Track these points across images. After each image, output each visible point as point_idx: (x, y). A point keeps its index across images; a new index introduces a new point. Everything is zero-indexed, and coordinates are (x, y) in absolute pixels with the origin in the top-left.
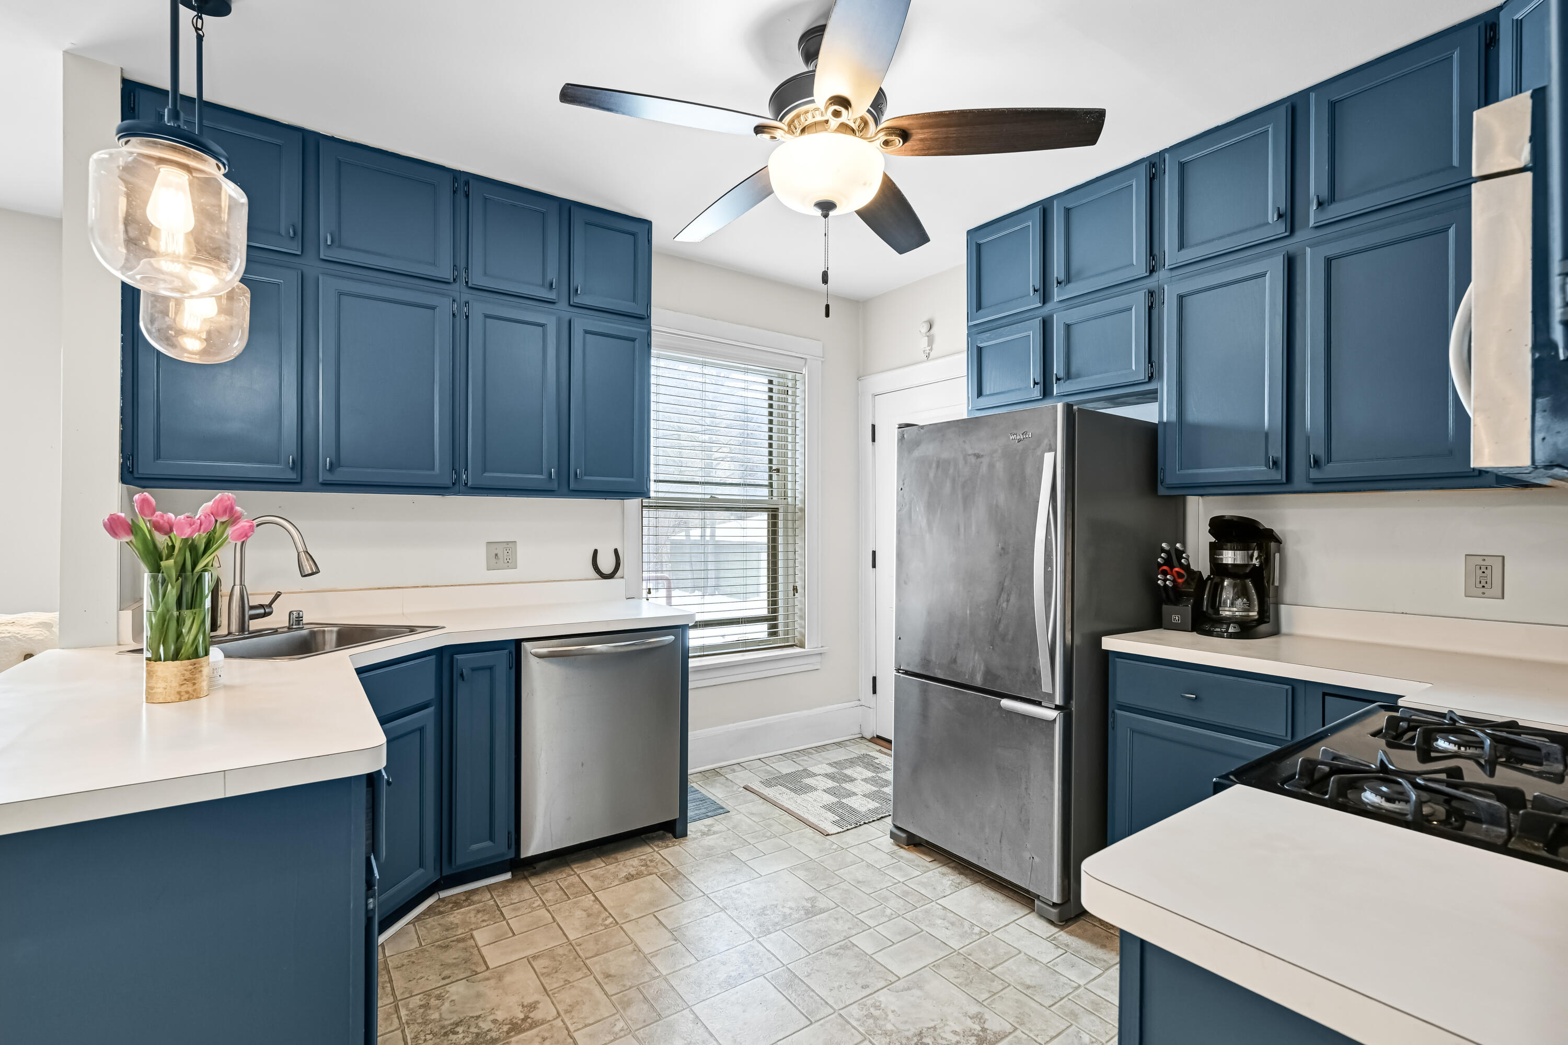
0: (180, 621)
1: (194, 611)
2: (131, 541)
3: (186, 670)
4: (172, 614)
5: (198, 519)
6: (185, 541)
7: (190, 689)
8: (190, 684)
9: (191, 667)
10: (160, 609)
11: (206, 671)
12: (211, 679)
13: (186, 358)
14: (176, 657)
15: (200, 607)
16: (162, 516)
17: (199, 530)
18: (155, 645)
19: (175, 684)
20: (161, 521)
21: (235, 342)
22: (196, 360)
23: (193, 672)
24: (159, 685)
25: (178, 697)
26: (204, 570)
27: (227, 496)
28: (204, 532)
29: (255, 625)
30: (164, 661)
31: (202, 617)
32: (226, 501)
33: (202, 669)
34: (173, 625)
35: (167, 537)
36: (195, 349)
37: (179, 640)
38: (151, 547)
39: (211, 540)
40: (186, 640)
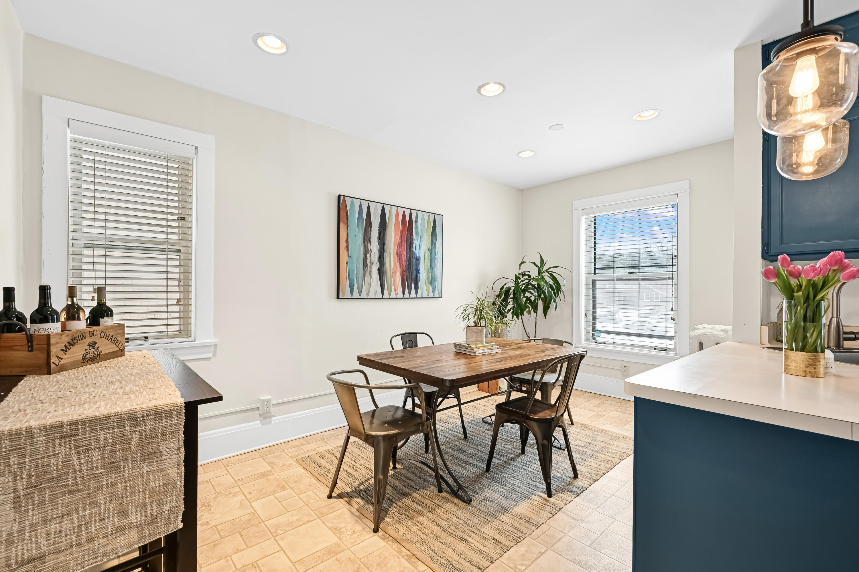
0: (805, 329)
1: (815, 324)
2: (776, 282)
3: (809, 359)
4: (800, 325)
5: (819, 267)
6: (810, 281)
7: (812, 371)
8: (812, 368)
9: (812, 357)
10: (793, 321)
11: (822, 362)
12: (826, 368)
13: (804, 178)
14: (803, 350)
15: (819, 322)
16: (794, 268)
17: (819, 274)
18: (790, 342)
19: (802, 366)
20: (794, 270)
21: (838, 159)
22: (811, 178)
23: (814, 361)
24: (792, 364)
25: (805, 374)
26: (822, 299)
27: (838, 253)
28: (822, 276)
29: (847, 344)
30: (796, 351)
31: (819, 328)
32: (837, 256)
33: (820, 360)
34: (801, 331)
35: (796, 280)
36: (810, 172)
37: (805, 340)
38: (788, 285)
39: (826, 282)
40: (810, 341)
